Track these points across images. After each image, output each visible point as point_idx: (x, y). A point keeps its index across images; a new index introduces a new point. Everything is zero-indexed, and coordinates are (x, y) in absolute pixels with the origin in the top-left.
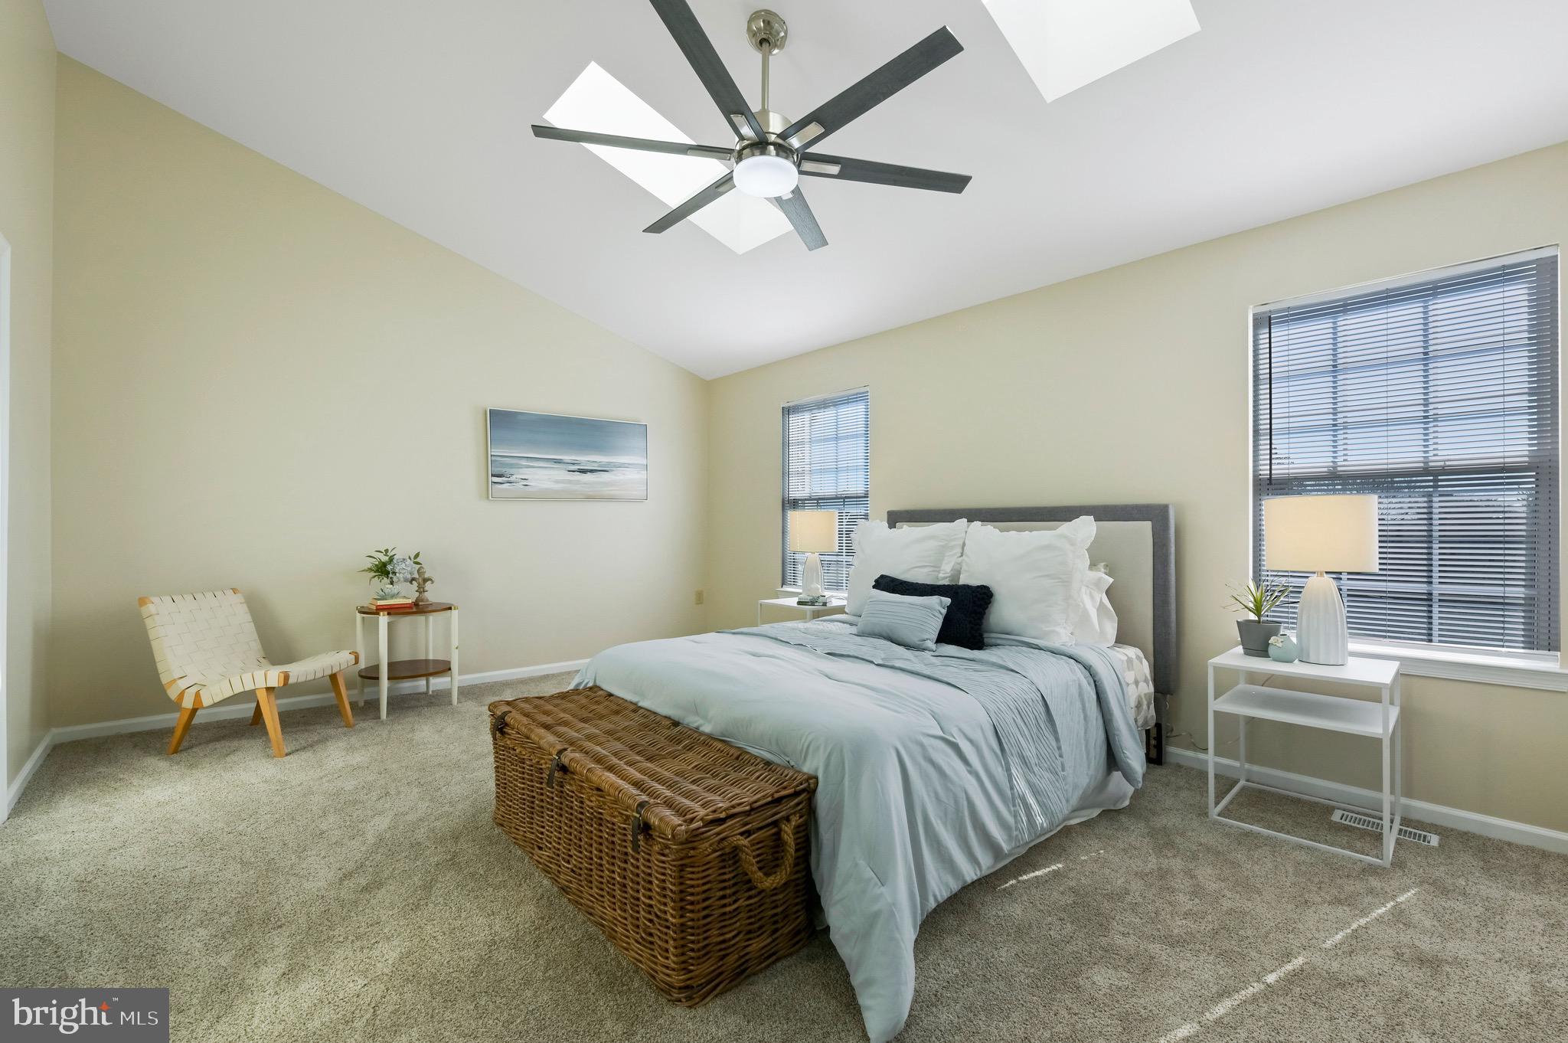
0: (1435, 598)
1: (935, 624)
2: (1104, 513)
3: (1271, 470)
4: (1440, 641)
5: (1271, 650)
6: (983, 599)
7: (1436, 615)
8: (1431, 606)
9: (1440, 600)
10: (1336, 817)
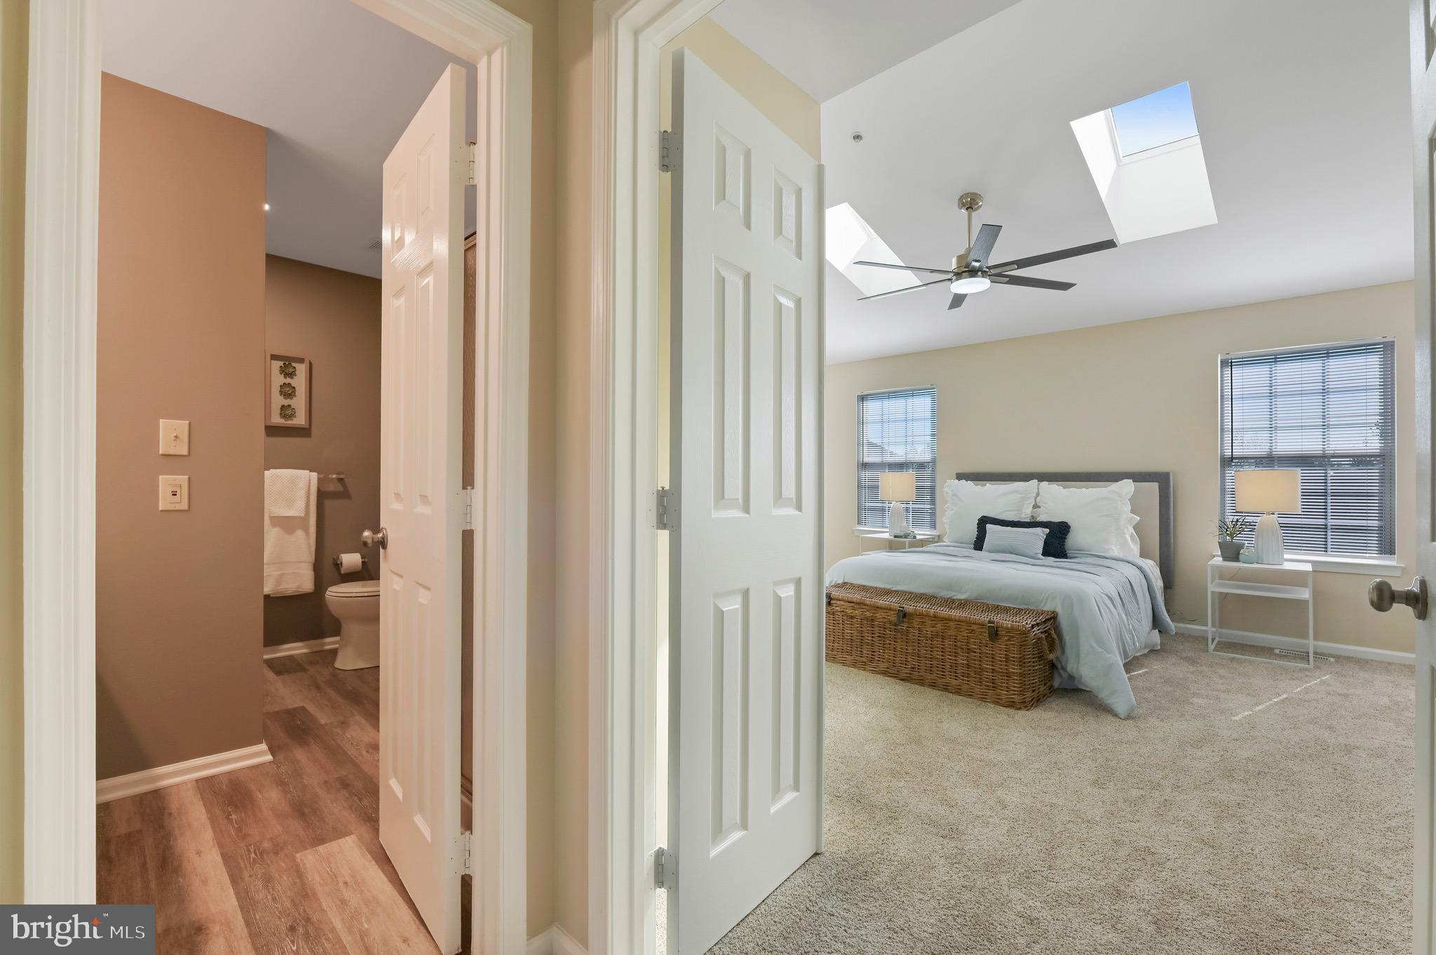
0: (1329, 527)
1: (1040, 545)
2: (1138, 477)
3: (1232, 452)
4: (1332, 551)
5: (1241, 557)
6: (1065, 529)
7: (1329, 537)
8: (1326, 532)
9: (1331, 529)
10: (1277, 651)
